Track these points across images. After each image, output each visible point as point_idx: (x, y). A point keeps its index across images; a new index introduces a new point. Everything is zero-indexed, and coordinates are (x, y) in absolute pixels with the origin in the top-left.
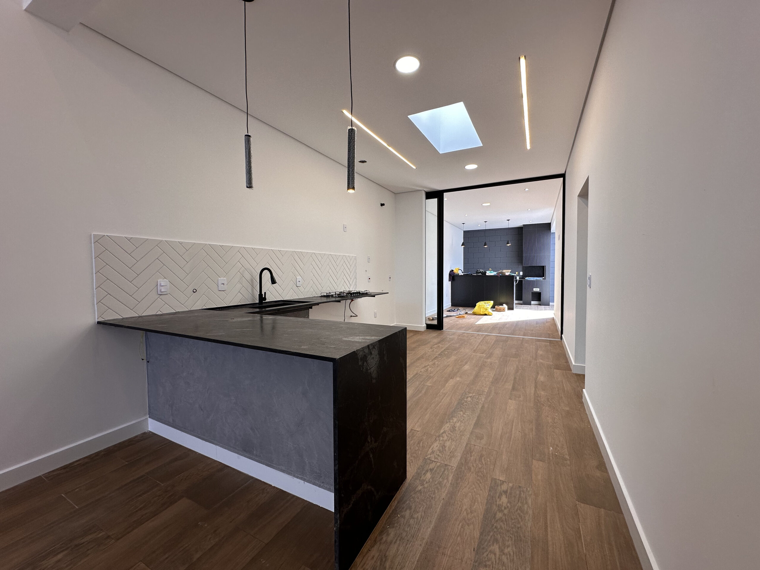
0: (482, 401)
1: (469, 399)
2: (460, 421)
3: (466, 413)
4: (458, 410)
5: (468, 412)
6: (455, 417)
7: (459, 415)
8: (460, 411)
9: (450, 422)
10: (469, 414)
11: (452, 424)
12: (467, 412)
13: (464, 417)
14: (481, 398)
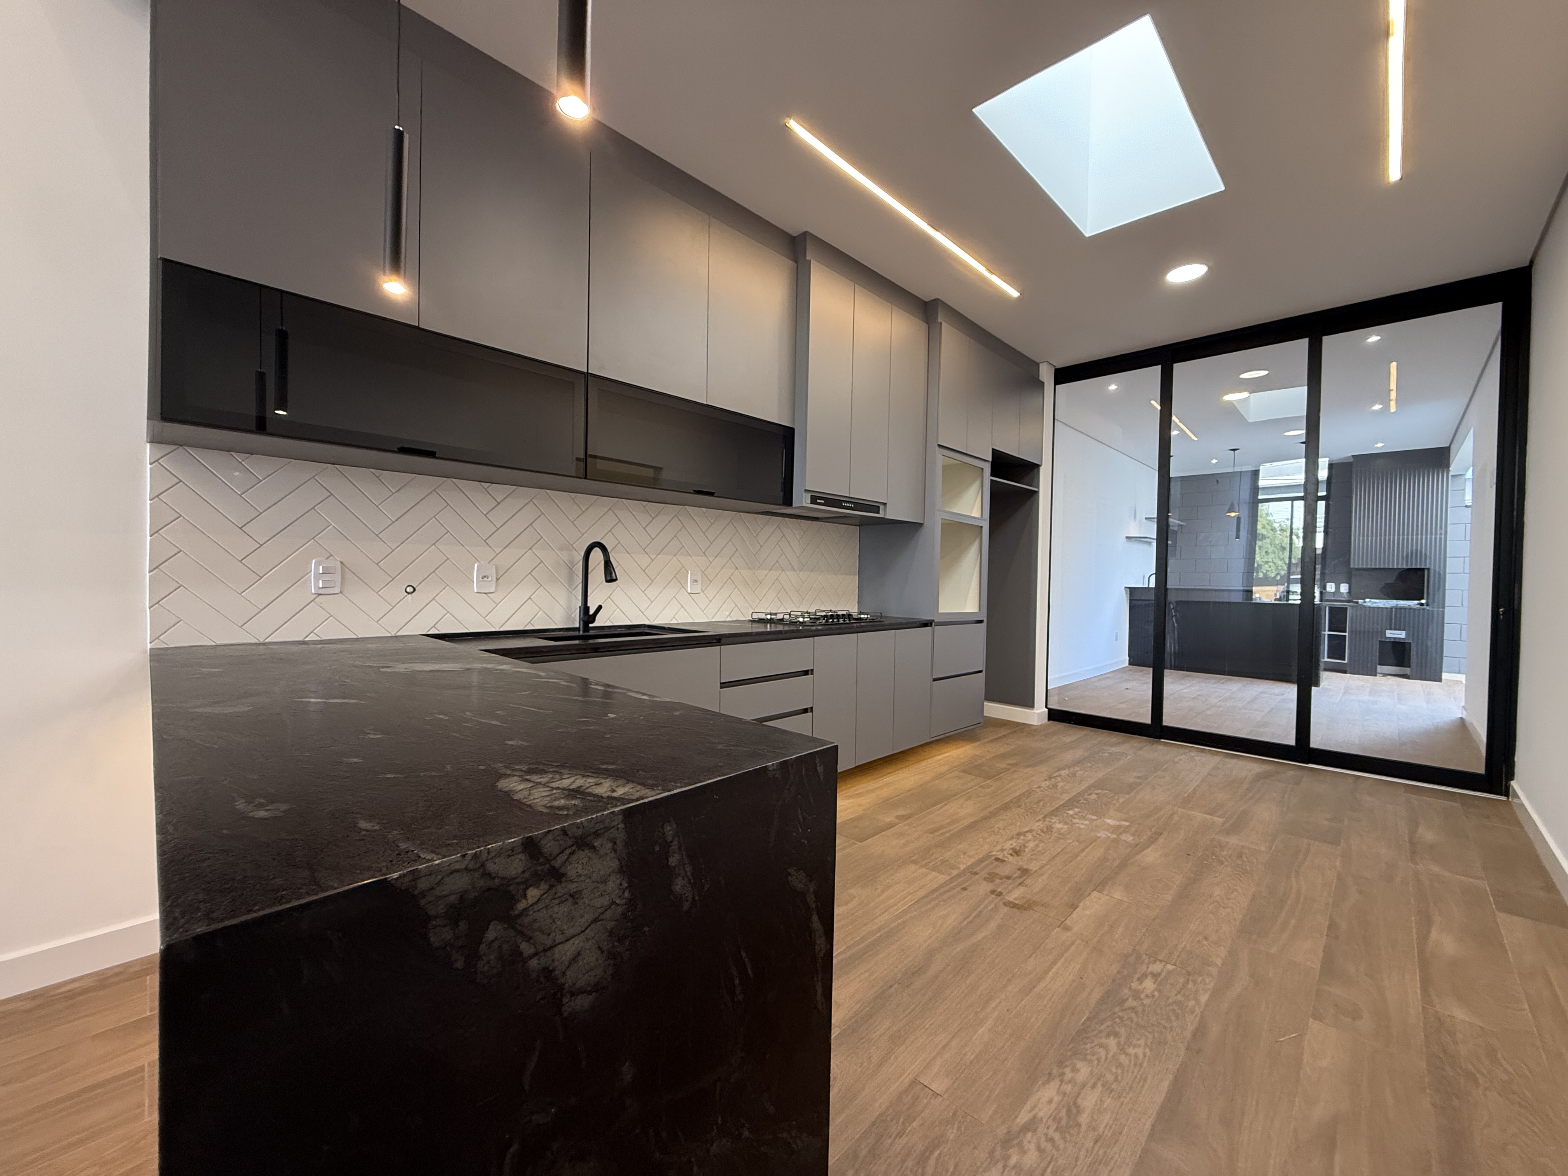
0: (1198, 1002)
1: (1149, 985)
2: (1103, 1086)
3: (1131, 1051)
4: (1103, 1027)
5: (1139, 1046)
6: (1085, 1060)
7: (1102, 1052)
8: (1108, 1036)
9: (1062, 1081)
10: (1141, 1056)
11: (1068, 1088)
12: (1135, 1047)
13: (1120, 1065)
14: (1197, 991)
